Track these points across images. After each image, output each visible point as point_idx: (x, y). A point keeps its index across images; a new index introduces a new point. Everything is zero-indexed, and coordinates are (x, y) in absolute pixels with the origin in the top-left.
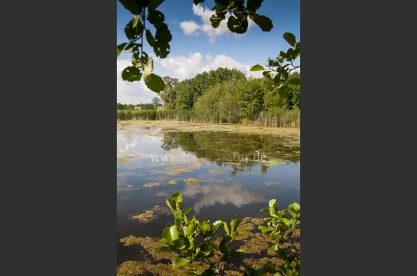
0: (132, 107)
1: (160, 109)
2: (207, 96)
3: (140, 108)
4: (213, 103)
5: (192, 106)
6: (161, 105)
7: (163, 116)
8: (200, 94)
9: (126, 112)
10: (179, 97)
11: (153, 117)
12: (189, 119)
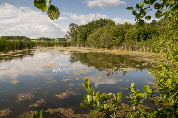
0: (54, 39)
1: (69, 41)
2: (94, 34)
3: (58, 40)
4: (97, 37)
5: (86, 39)
6: (69, 39)
7: (70, 44)
8: (90, 33)
9: (51, 42)
10: (79, 35)
11: (66, 45)
12: (84, 46)
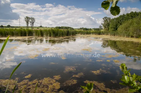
0: (91, 29)
1: (102, 30)
2: (124, 25)
3: (94, 30)
4: (127, 28)
5: (116, 29)
6: (103, 29)
7: (103, 33)
8: (121, 24)
9: (88, 31)
10: (111, 26)
11: (99, 34)
12: (115, 35)
